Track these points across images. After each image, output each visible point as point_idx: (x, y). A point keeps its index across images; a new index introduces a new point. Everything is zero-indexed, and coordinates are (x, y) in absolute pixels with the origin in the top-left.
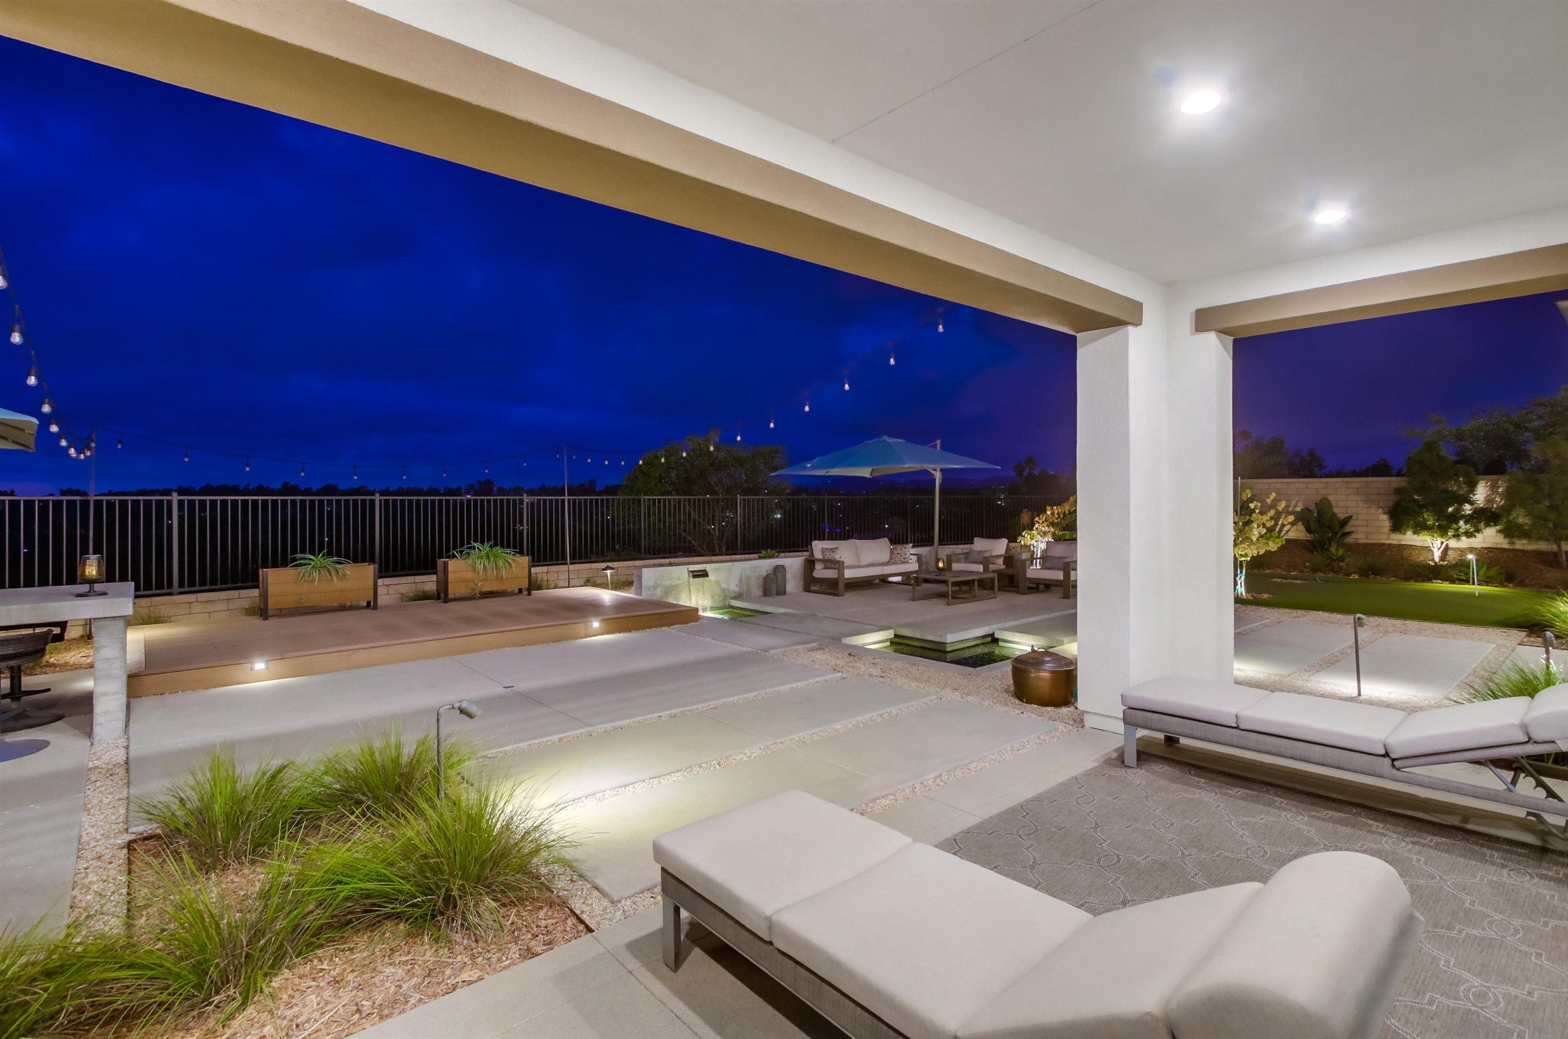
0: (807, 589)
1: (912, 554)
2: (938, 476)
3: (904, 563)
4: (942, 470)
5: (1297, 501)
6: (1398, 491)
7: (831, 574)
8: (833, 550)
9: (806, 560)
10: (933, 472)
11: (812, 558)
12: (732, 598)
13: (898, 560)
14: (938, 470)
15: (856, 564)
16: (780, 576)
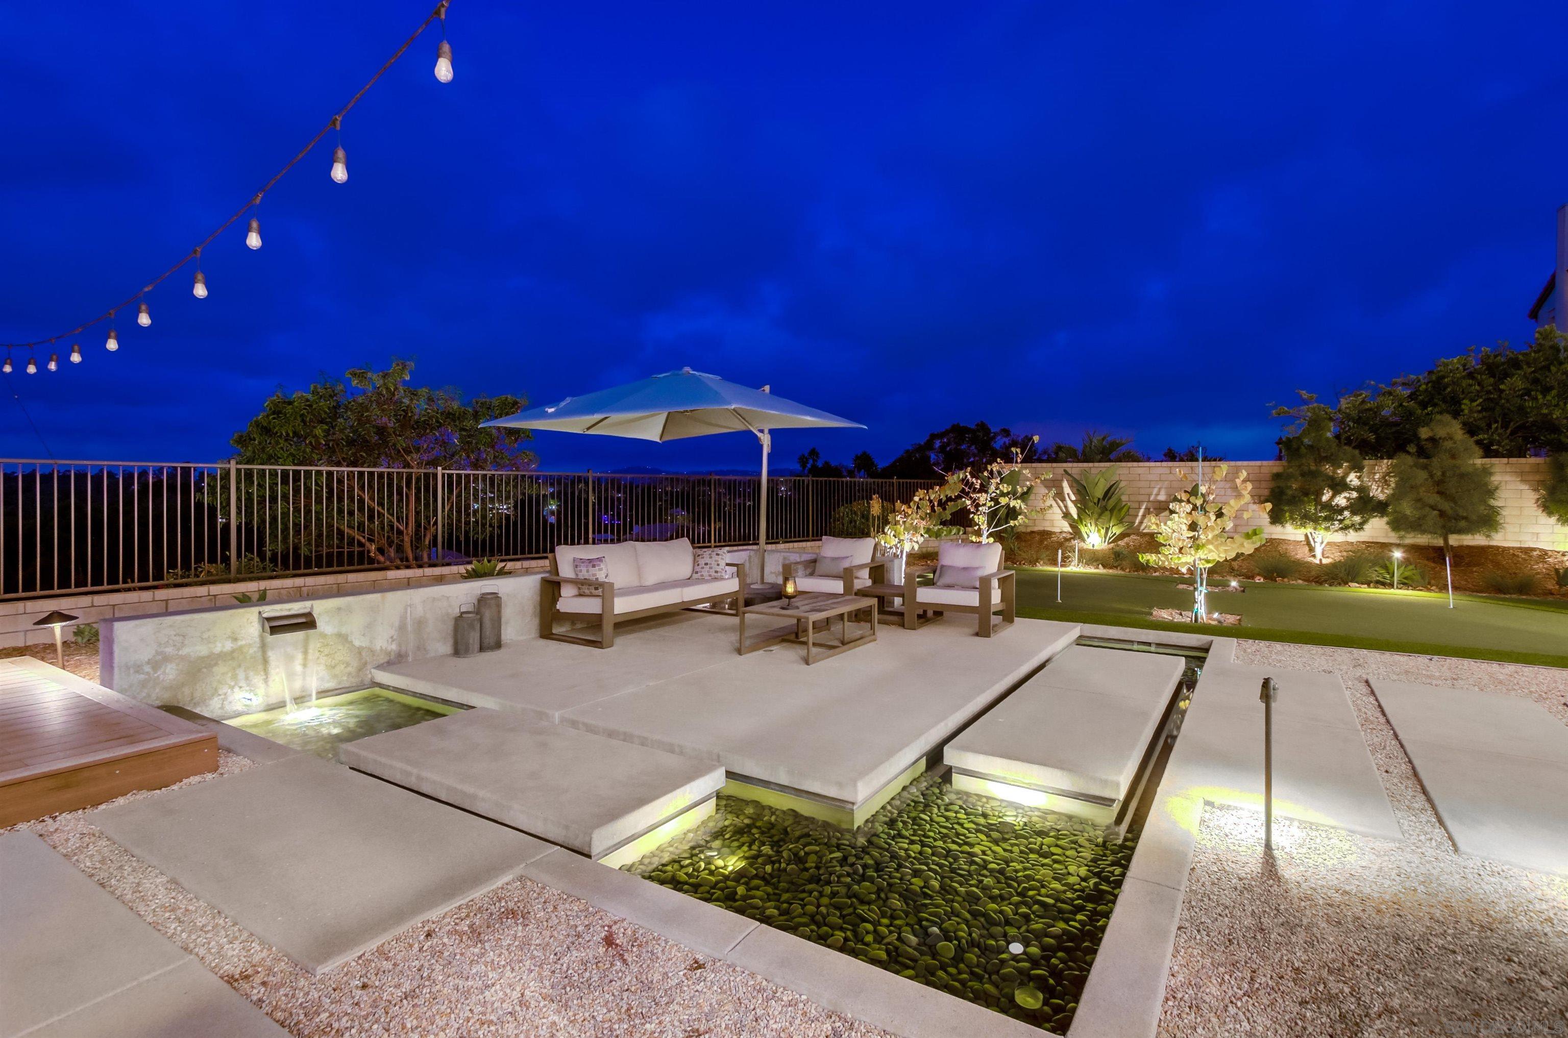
0: (546, 633)
1: (728, 565)
2: (766, 441)
3: (716, 579)
4: (771, 431)
5: (1160, 489)
6: (1277, 476)
7: (591, 606)
8: (592, 563)
9: (545, 581)
10: (759, 435)
11: (555, 578)
12: (380, 667)
13: (705, 574)
14: (766, 431)
15: (635, 583)
16: (488, 615)
